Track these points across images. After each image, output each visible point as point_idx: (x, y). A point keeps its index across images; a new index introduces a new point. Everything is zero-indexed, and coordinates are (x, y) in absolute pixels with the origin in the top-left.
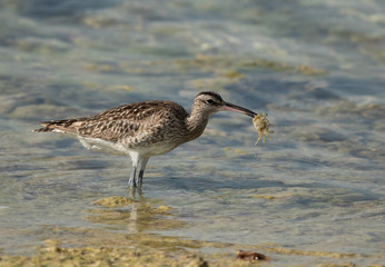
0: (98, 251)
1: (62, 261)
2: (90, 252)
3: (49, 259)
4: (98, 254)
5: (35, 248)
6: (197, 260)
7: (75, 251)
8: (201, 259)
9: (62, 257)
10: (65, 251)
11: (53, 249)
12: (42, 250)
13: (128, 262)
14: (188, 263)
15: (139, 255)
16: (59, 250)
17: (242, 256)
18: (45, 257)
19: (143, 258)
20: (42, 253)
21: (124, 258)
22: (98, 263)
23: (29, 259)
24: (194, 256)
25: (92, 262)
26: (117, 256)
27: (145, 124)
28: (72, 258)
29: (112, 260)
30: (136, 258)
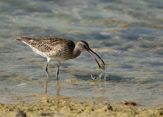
0: (65, 102)
1: (50, 106)
2: (61, 102)
3: (44, 105)
4: (65, 103)
5: (38, 101)
6: (107, 105)
7: (55, 102)
8: (109, 105)
9: (50, 104)
10: (51, 102)
11: (46, 101)
12: (41, 102)
13: (78, 106)
14: (103, 107)
15: (82, 103)
16: (48, 102)
17: (127, 104)
18: (42, 105)
19: (84, 105)
20: (41, 103)
21: (76, 105)
22: (65, 107)
23: (35, 105)
24: (106, 104)
25: (62, 107)
26: (73, 104)
27: (55, 48)
28: (54, 105)
29: (71, 106)
30: (81, 105)
